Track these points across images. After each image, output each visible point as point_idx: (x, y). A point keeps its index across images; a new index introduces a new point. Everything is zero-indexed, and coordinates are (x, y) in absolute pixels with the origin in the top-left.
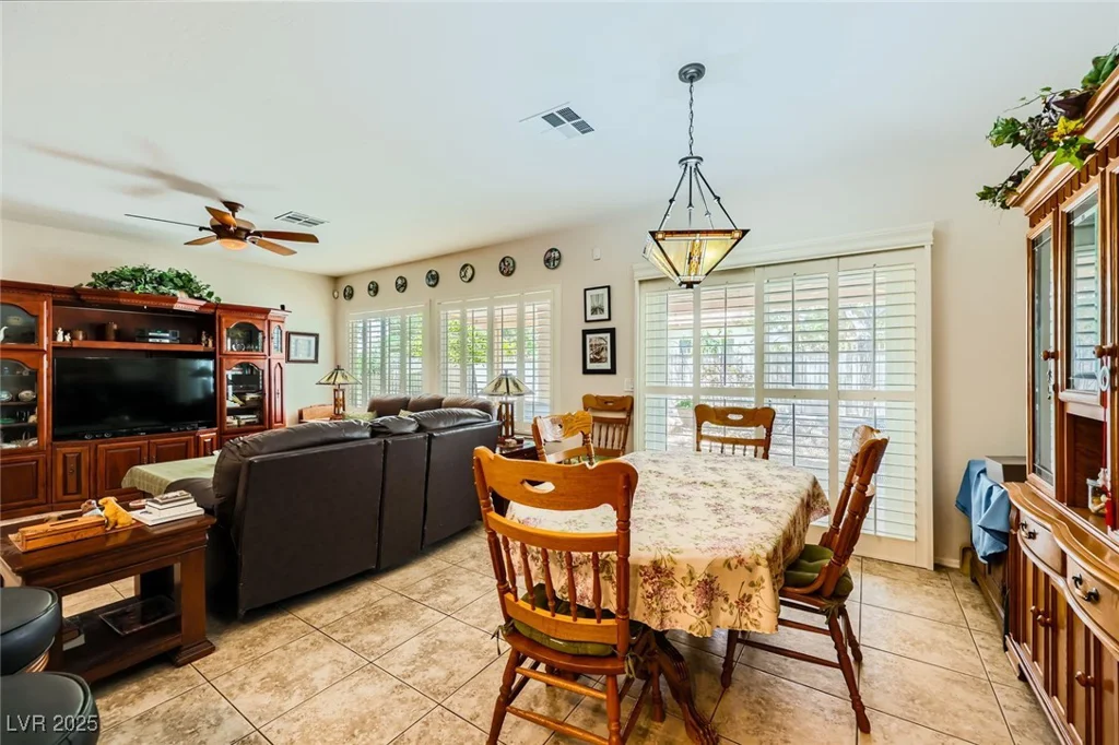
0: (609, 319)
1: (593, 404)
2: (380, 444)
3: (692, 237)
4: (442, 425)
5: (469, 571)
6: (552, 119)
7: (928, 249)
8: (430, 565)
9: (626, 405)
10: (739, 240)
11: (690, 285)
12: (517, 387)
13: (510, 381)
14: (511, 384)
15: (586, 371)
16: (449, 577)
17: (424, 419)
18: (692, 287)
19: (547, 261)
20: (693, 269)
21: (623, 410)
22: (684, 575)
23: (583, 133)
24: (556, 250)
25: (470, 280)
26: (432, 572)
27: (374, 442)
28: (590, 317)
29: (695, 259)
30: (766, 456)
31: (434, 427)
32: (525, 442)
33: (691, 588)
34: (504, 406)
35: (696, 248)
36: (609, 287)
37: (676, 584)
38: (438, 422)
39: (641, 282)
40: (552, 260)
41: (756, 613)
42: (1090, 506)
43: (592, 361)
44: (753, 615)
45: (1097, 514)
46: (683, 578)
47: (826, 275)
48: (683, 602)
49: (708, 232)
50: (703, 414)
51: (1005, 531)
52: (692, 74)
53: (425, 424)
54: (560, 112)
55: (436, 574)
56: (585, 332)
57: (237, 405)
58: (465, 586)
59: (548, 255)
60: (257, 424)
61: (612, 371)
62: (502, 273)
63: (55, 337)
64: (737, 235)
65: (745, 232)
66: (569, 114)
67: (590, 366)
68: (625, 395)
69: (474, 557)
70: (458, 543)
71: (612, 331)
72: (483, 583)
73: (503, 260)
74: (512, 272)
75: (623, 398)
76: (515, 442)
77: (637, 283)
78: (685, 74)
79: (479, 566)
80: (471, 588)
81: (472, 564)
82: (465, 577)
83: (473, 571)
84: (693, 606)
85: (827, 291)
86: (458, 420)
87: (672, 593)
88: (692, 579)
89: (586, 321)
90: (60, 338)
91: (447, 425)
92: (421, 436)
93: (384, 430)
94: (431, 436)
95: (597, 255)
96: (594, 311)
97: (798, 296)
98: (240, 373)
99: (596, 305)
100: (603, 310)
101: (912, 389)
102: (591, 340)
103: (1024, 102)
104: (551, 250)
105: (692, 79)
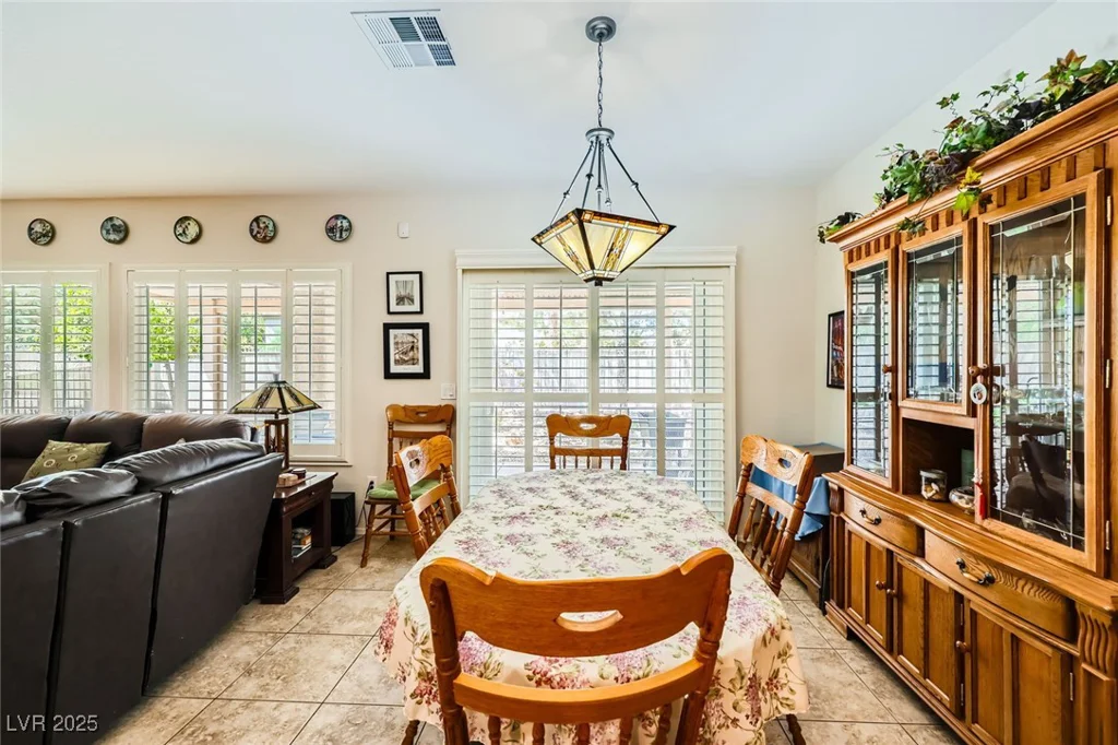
0: (421, 312)
1: (401, 415)
2: (53, 532)
3: (620, 224)
4: (184, 472)
5: (249, 702)
6: (404, 27)
7: (732, 269)
8: (163, 716)
9: (445, 417)
10: (664, 236)
11: (599, 281)
12: (297, 399)
13: (283, 390)
14: (286, 396)
15: (388, 375)
16: (212, 729)
17: (147, 467)
18: (601, 285)
19: (330, 230)
20: (611, 263)
21: (441, 422)
22: (733, 677)
23: (439, 64)
24: (344, 218)
25: (194, 241)
26: (173, 729)
27: (35, 532)
28: (394, 308)
29: (616, 250)
30: (623, 467)
31: (168, 477)
32: (308, 474)
33: (743, 692)
34: (273, 428)
35: (620, 239)
36: (420, 273)
37: (722, 691)
38: (177, 468)
39: (464, 271)
40: (338, 230)
41: (786, 689)
42: (924, 493)
43: (397, 362)
44: (783, 693)
45: (930, 500)
46: (731, 681)
47: (654, 284)
48: (733, 714)
49: (637, 221)
50: (556, 424)
51: (827, 514)
52: (602, 31)
53: (149, 475)
54: (417, 19)
55: (182, 731)
56: (387, 327)
58: (253, 736)
59: (333, 223)
61: (426, 375)
62: (255, 237)
64: (663, 230)
65: (671, 228)
66: (432, 29)
67: (394, 369)
68: (443, 404)
69: (248, 672)
70: (209, 654)
71: (425, 327)
72: (284, 718)
73: (257, 220)
74: (272, 238)
75: (439, 408)
76: (293, 477)
77: (460, 272)
78: (594, 28)
79: (264, 688)
80: (265, 736)
81: (249, 687)
82: (245, 718)
83: (259, 699)
84: (747, 717)
85: (654, 299)
86: (212, 459)
87: (717, 705)
88: (742, 678)
89: (389, 313)
91: (194, 471)
92: (146, 499)
93: (60, 501)
94: (167, 496)
95: (405, 231)
96: (400, 300)
97: (631, 302)
99: (403, 293)
100: (412, 301)
101: (721, 391)
102: (396, 337)
103: (887, 152)
104: (337, 217)
105: (601, 37)
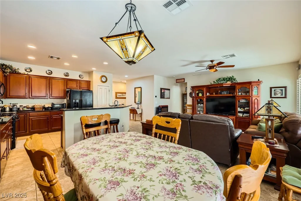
57: (243, 111)
60: (248, 117)
63: (206, 94)
90: (207, 95)
98: (245, 101)
